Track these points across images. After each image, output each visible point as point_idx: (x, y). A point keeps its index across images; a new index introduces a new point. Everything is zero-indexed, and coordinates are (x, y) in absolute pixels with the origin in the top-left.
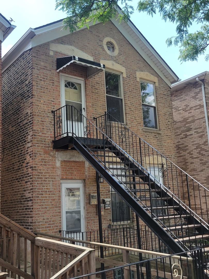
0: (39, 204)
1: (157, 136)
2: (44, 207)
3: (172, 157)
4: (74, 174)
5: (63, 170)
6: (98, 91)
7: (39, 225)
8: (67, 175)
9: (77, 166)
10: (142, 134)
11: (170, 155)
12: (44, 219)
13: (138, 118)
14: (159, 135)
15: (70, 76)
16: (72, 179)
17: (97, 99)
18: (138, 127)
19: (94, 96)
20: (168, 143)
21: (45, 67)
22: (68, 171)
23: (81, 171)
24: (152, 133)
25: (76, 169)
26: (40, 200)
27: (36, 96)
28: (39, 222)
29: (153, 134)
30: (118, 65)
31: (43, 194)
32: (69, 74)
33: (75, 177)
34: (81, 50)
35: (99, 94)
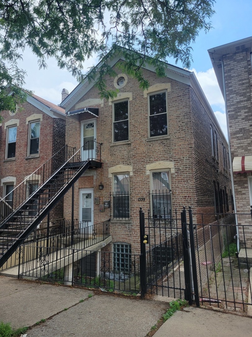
0: (66, 203)
1: (165, 142)
2: (69, 205)
3: (185, 158)
4: (86, 185)
5: (80, 183)
6: (106, 122)
7: (66, 215)
8: (82, 186)
9: (88, 179)
10: (145, 145)
11: (182, 157)
12: (68, 212)
13: (142, 132)
14: (168, 141)
15: (87, 120)
16: (85, 188)
17: (104, 129)
18: (141, 140)
19: (103, 128)
20: (180, 145)
21: (72, 121)
22: (82, 183)
23: (91, 182)
24: (157, 140)
25: (88, 181)
26: (67, 201)
27: (67, 141)
28: (66, 213)
29: (160, 141)
30: (126, 93)
31: (68, 198)
32: (86, 119)
33: (87, 186)
34: (95, 98)
35: (107, 125)
